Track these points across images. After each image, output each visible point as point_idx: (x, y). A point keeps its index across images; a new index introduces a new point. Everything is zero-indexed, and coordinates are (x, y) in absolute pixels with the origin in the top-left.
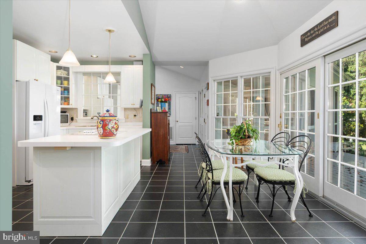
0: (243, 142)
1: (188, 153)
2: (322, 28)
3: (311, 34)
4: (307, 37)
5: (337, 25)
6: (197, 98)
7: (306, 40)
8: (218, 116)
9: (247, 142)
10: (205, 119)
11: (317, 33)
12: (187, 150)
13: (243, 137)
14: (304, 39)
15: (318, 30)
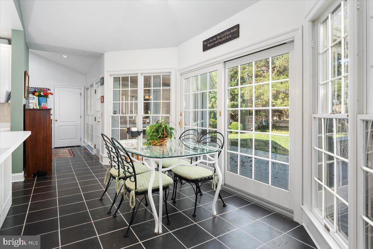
0: (161, 142)
1: (75, 158)
2: (224, 37)
3: (214, 41)
4: (209, 43)
5: (239, 37)
6: (82, 94)
7: (208, 45)
8: (115, 114)
9: (165, 141)
10: (95, 118)
11: (220, 40)
12: (73, 154)
13: (162, 136)
14: (207, 45)
15: (221, 38)
